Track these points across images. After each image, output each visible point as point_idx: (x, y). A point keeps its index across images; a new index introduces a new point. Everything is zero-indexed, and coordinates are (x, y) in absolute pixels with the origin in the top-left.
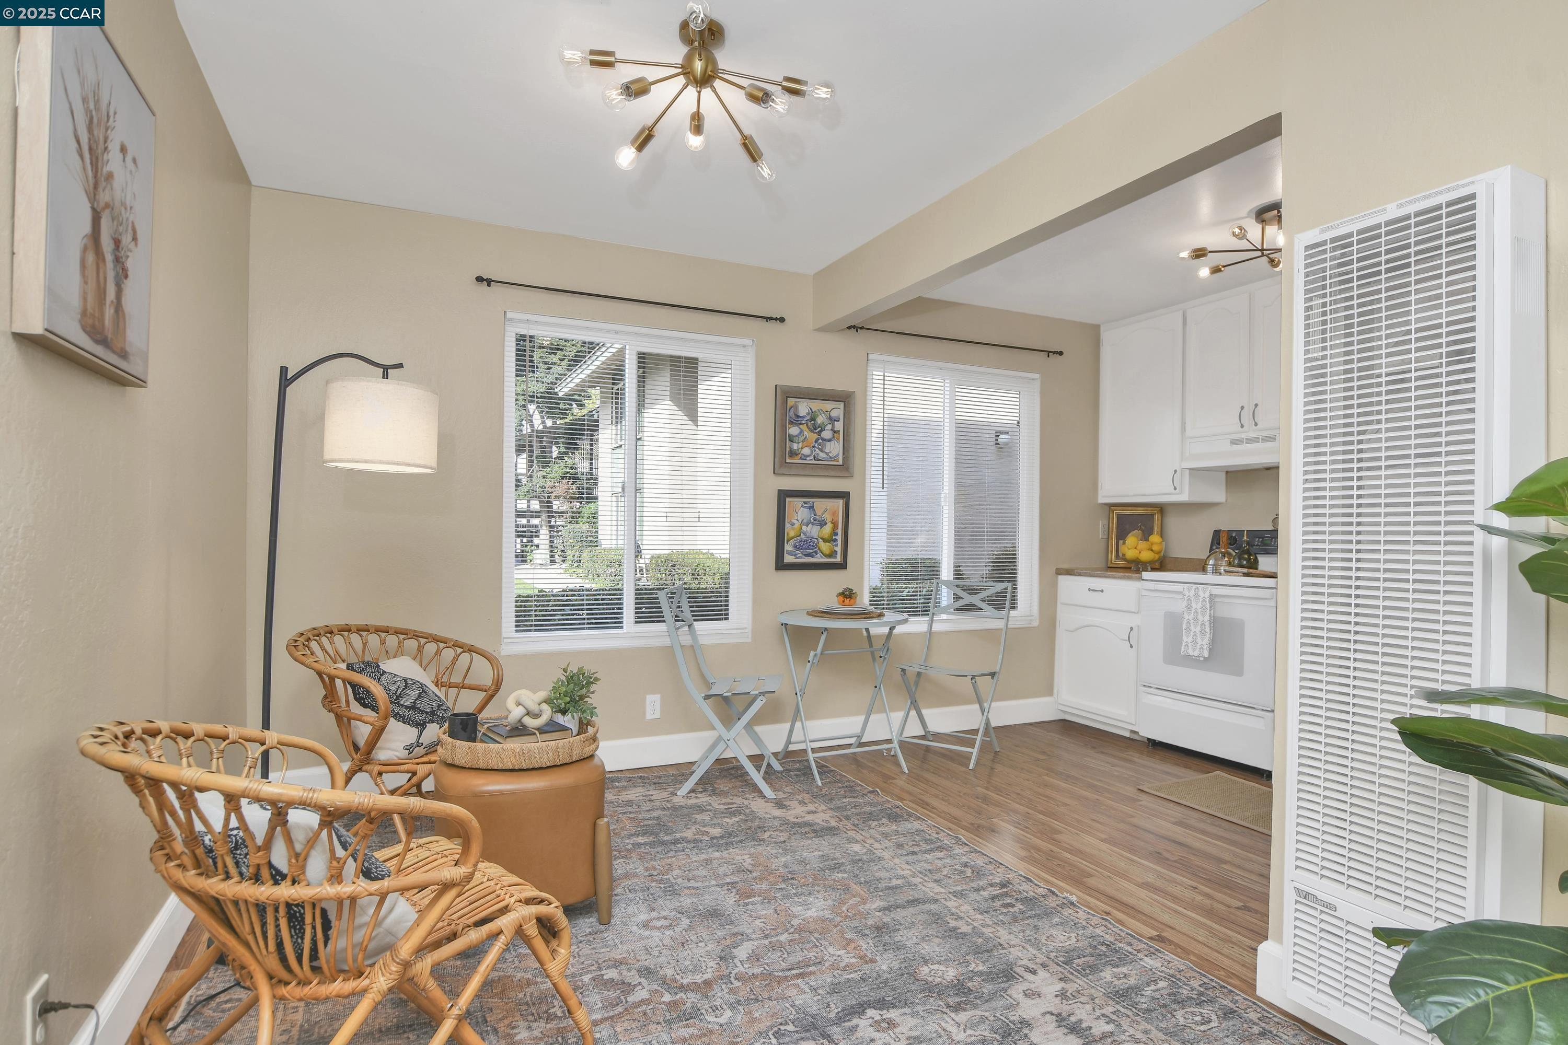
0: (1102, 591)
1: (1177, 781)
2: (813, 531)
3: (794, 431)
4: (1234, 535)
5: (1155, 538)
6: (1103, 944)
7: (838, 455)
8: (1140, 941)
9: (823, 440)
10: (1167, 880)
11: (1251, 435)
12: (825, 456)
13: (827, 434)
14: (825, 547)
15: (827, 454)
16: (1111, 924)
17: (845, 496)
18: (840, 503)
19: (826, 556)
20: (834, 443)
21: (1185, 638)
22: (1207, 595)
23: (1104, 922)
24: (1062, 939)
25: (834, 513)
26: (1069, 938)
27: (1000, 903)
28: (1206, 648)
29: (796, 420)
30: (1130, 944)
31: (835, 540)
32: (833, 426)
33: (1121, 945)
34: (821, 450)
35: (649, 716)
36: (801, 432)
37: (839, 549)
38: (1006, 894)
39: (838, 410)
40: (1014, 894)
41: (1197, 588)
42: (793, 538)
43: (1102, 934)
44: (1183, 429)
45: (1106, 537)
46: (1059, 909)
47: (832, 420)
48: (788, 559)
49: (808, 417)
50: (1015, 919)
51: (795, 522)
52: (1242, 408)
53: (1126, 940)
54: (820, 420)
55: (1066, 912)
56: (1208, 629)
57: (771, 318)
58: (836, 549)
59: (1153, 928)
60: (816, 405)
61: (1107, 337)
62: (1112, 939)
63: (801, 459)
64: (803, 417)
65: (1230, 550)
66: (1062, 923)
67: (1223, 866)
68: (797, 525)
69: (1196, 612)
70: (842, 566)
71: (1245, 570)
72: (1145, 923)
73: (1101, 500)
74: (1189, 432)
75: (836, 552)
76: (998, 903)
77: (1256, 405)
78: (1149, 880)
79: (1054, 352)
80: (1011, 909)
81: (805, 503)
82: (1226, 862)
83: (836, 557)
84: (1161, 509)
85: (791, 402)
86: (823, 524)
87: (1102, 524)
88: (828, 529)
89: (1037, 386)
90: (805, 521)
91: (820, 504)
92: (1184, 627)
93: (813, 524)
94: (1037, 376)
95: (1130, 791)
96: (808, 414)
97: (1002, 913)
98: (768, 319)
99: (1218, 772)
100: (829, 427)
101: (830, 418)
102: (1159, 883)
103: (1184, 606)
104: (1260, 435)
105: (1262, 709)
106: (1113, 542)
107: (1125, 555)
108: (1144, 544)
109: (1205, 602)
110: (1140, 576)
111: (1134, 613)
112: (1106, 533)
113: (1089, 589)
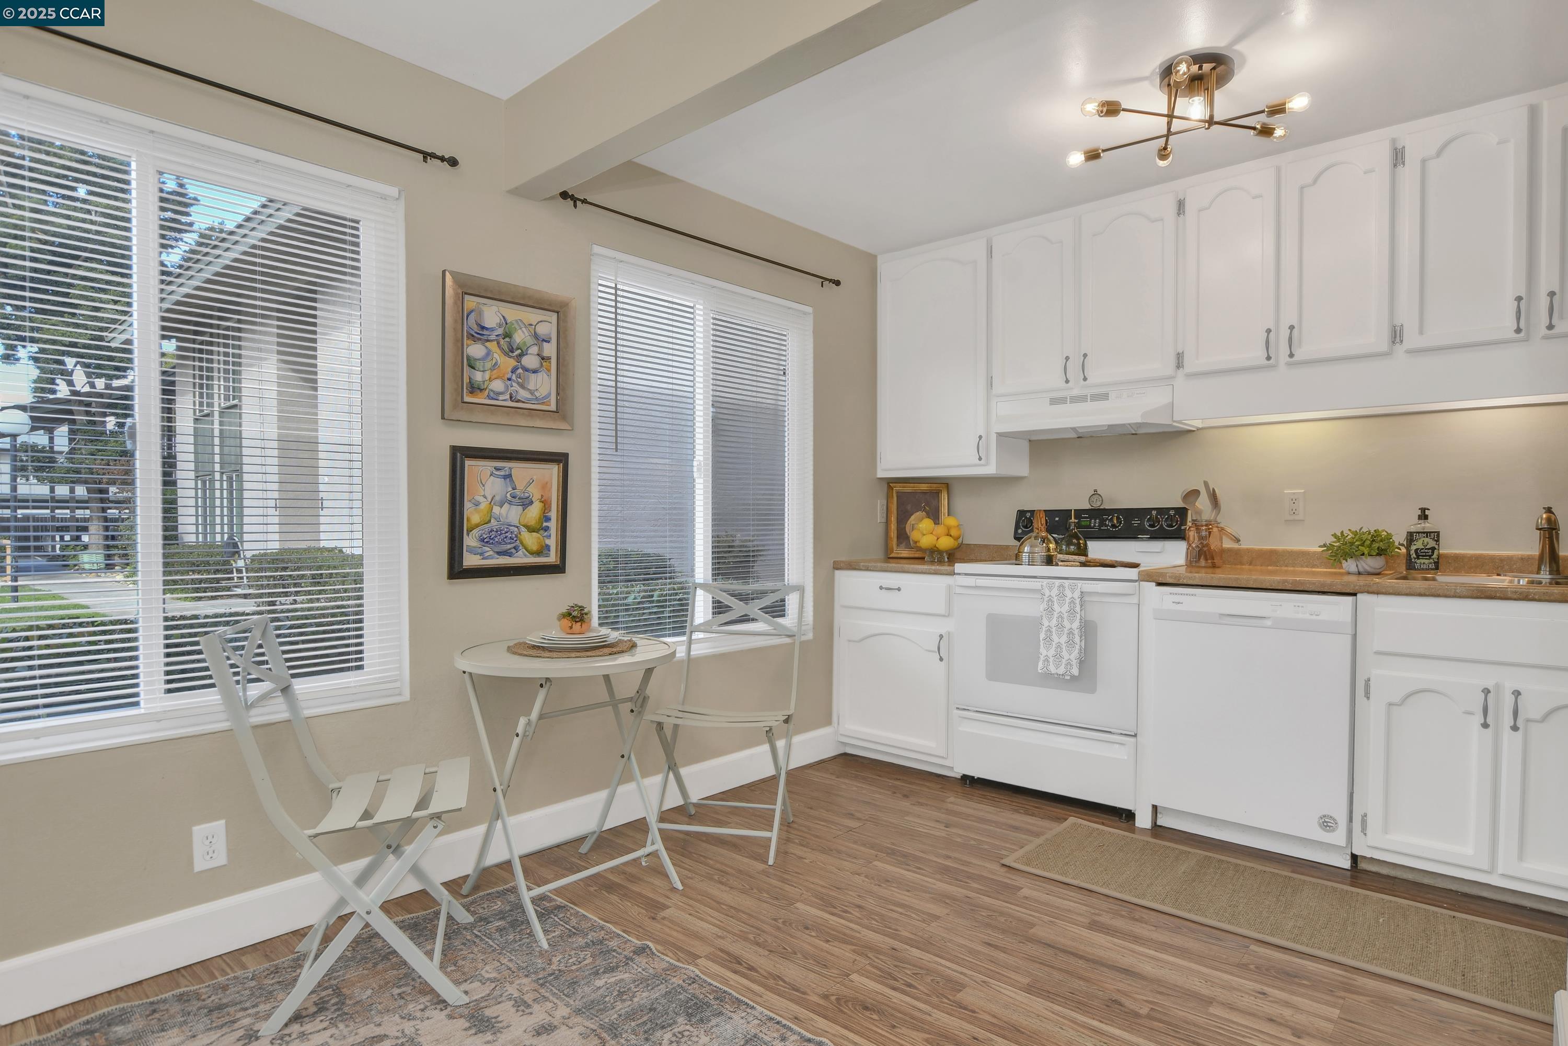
0: (899, 589)
1: (1036, 841)
2: (512, 514)
3: (475, 350)
5: (946, 519)
7: (549, 394)
9: (526, 370)
11: (1076, 392)
12: (529, 396)
13: (530, 361)
14: (531, 540)
15: (532, 392)
17: (561, 459)
18: (553, 471)
19: (532, 553)
20: (542, 376)
21: (1043, 651)
22: (1077, 594)
25: (545, 486)
28: (1075, 663)
29: (480, 334)
31: (547, 529)
32: (541, 349)
34: (522, 386)
35: (200, 864)
36: (489, 353)
37: (553, 542)
39: (548, 325)
41: (1061, 586)
42: (477, 526)
44: (990, 383)
45: (884, 520)
47: (541, 340)
48: (470, 560)
49: (500, 331)
51: (481, 499)
52: (1067, 358)
54: (520, 337)
56: (1077, 639)
57: (434, 156)
58: (548, 542)
60: (513, 313)
61: (885, 268)
63: (489, 397)
64: (492, 330)
68: (484, 505)
69: (1060, 617)
70: (558, 569)
71: (1081, 558)
73: (881, 474)
74: (997, 389)
75: (548, 547)
77: (1085, 355)
79: (830, 281)
81: (497, 469)
83: (548, 556)
84: (948, 483)
85: (471, 302)
86: (526, 503)
88: (534, 511)
89: (809, 323)
90: (497, 498)
91: (520, 470)
92: (1042, 636)
93: (510, 503)
94: (809, 309)
96: (500, 326)
98: (427, 155)
99: (1072, 820)
100: (534, 350)
101: (536, 336)
103: (1042, 609)
104: (1089, 392)
105: (1121, 734)
106: (893, 526)
107: (916, 542)
108: (940, 529)
109: (1074, 603)
110: (951, 568)
111: (944, 616)
112: (885, 515)
113: (881, 588)
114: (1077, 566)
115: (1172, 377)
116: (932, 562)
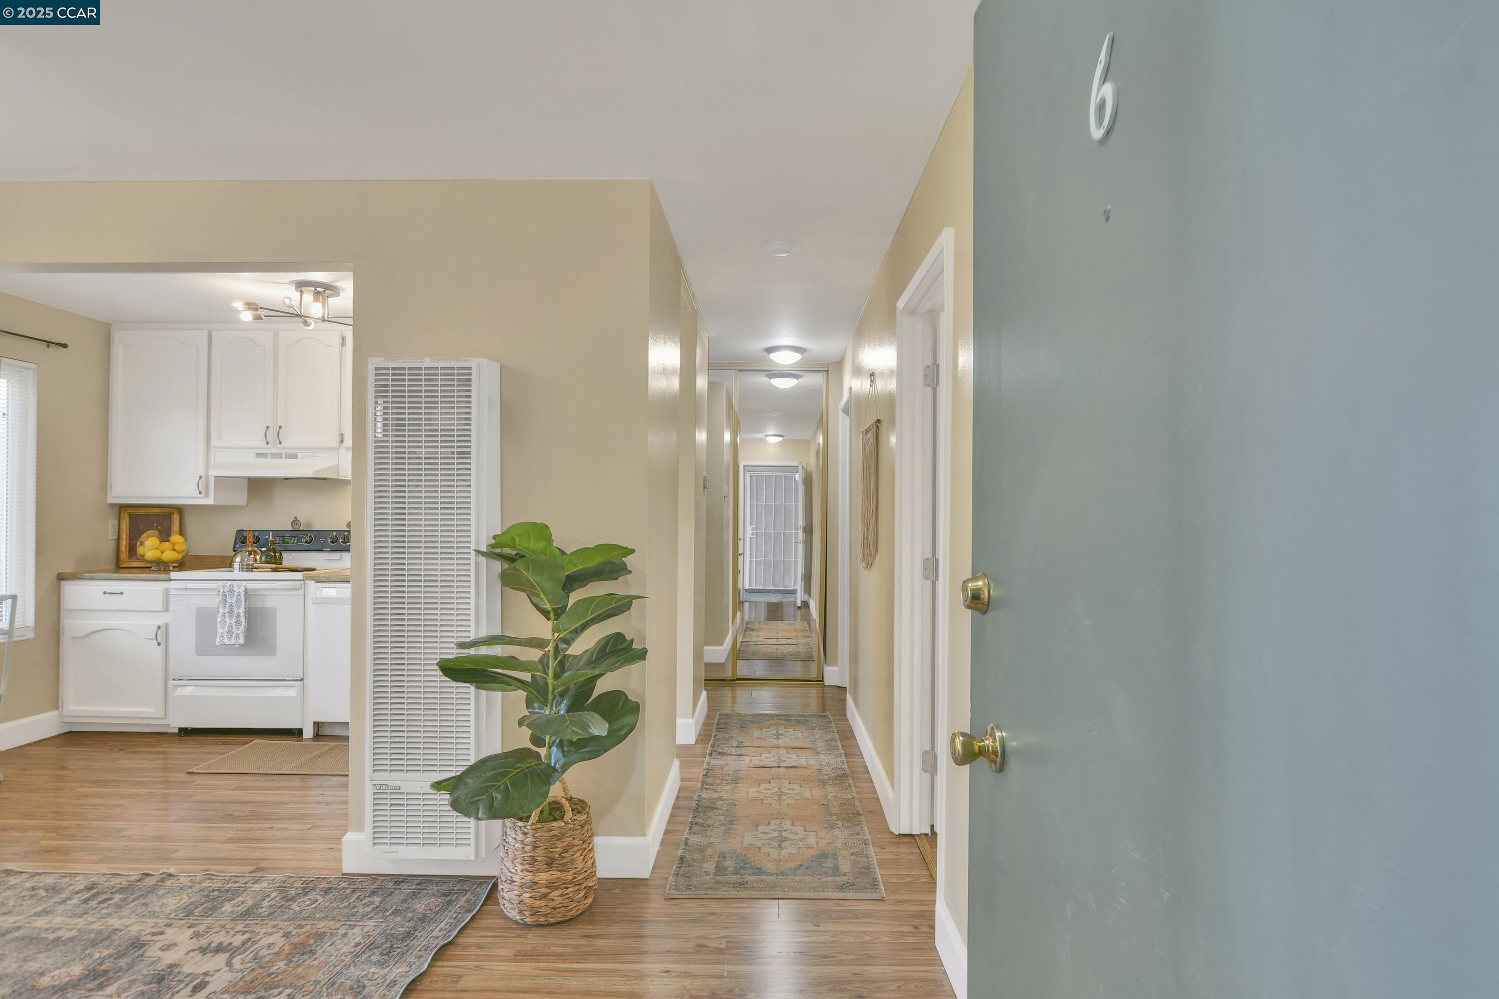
0: (122, 593)
1: (221, 757)
4: (256, 534)
5: (176, 538)
6: (213, 891)
8: (243, 877)
10: (247, 831)
11: (274, 451)
16: (214, 875)
21: (220, 630)
22: (242, 590)
23: (207, 877)
24: (173, 903)
26: (181, 899)
27: (96, 902)
28: (241, 636)
30: (236, 882)
33: (229, 886)
38: (98, 893)
40: (107, 890)
41: (230, 584)
43: (209, 885)
44: (208, 440)
45: (116, 537)
46: (160, 883)
50: (120, 907)
52: (267, 428)
53: (232, 881)
55: (168, 883)
56: (243, 619)
59: (252, 865)
61: (119, 335)
62: (220, 885)
65: (255, 549)
66: (168, 892)
67: (287, 806)
69: (231, 606)
71: (274, 566)
72: (241, 865)
73: (111, 500)
74: (214, 442)
76: (93, 903)
77: (279, 427)
78: (231, 836)
79: (55, 344)
80: (110, 902)
82: (288, 803)
84: (180, 510)
87: (112, 524)
89: (33, 376)
92: (219, 620)
94: (35, 366)
95: (183, 777)
97: (103, 909)
99: (257, 741)
102: (240, 835)
103: (218, 601)
104: (284, 452)
105: (294, 680)
106: (124, 543)
107: (143, 556)
108: (166, 545)
109: (240, 596)
110: (168, 576)
111: (161, 612)
112: (116, 533)
113: (105, 593)
114: (269, 572)
115: (338, 449)
116: (159, 571)
